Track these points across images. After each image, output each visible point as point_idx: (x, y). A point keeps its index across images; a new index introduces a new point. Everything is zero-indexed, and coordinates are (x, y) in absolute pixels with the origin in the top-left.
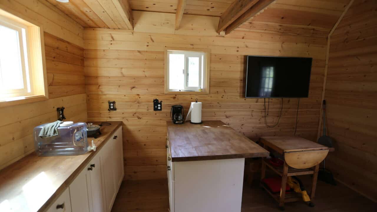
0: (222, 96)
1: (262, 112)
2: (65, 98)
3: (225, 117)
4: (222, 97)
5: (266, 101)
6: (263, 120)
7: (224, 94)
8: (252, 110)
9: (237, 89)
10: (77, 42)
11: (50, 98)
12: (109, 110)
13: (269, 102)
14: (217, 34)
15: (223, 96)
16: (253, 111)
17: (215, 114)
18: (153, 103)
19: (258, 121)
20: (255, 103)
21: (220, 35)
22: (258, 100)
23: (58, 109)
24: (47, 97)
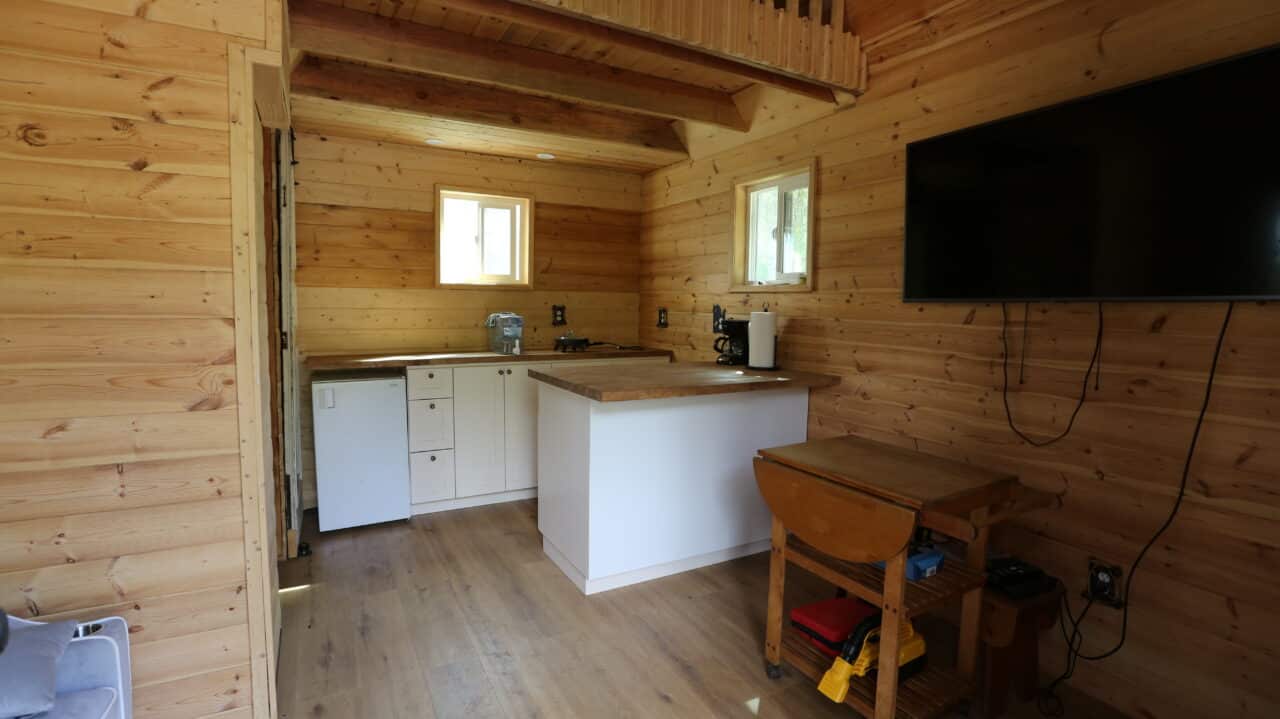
0: (848, 297)
1: (992, 364)
2: (572, 294)
3: (854, 369)
4: (848, 301)
5: (1013, 318)
6: (996, 402)
7: (853, 290)
8: (951, 352)
9: (893, 274)
10: (622, 204)
11: (535, 289)
12: (658, 326)
13: (1026, 323)
14: (832, 106)
15: (851, 295)
16: (951, 357)
17: (829, 355)
18: (712, 315)
19: (976, 404)
20: (961, 326)
21: (841, 105)
22: (973, 312)
23: (555, 308)
24: (532, 287)
